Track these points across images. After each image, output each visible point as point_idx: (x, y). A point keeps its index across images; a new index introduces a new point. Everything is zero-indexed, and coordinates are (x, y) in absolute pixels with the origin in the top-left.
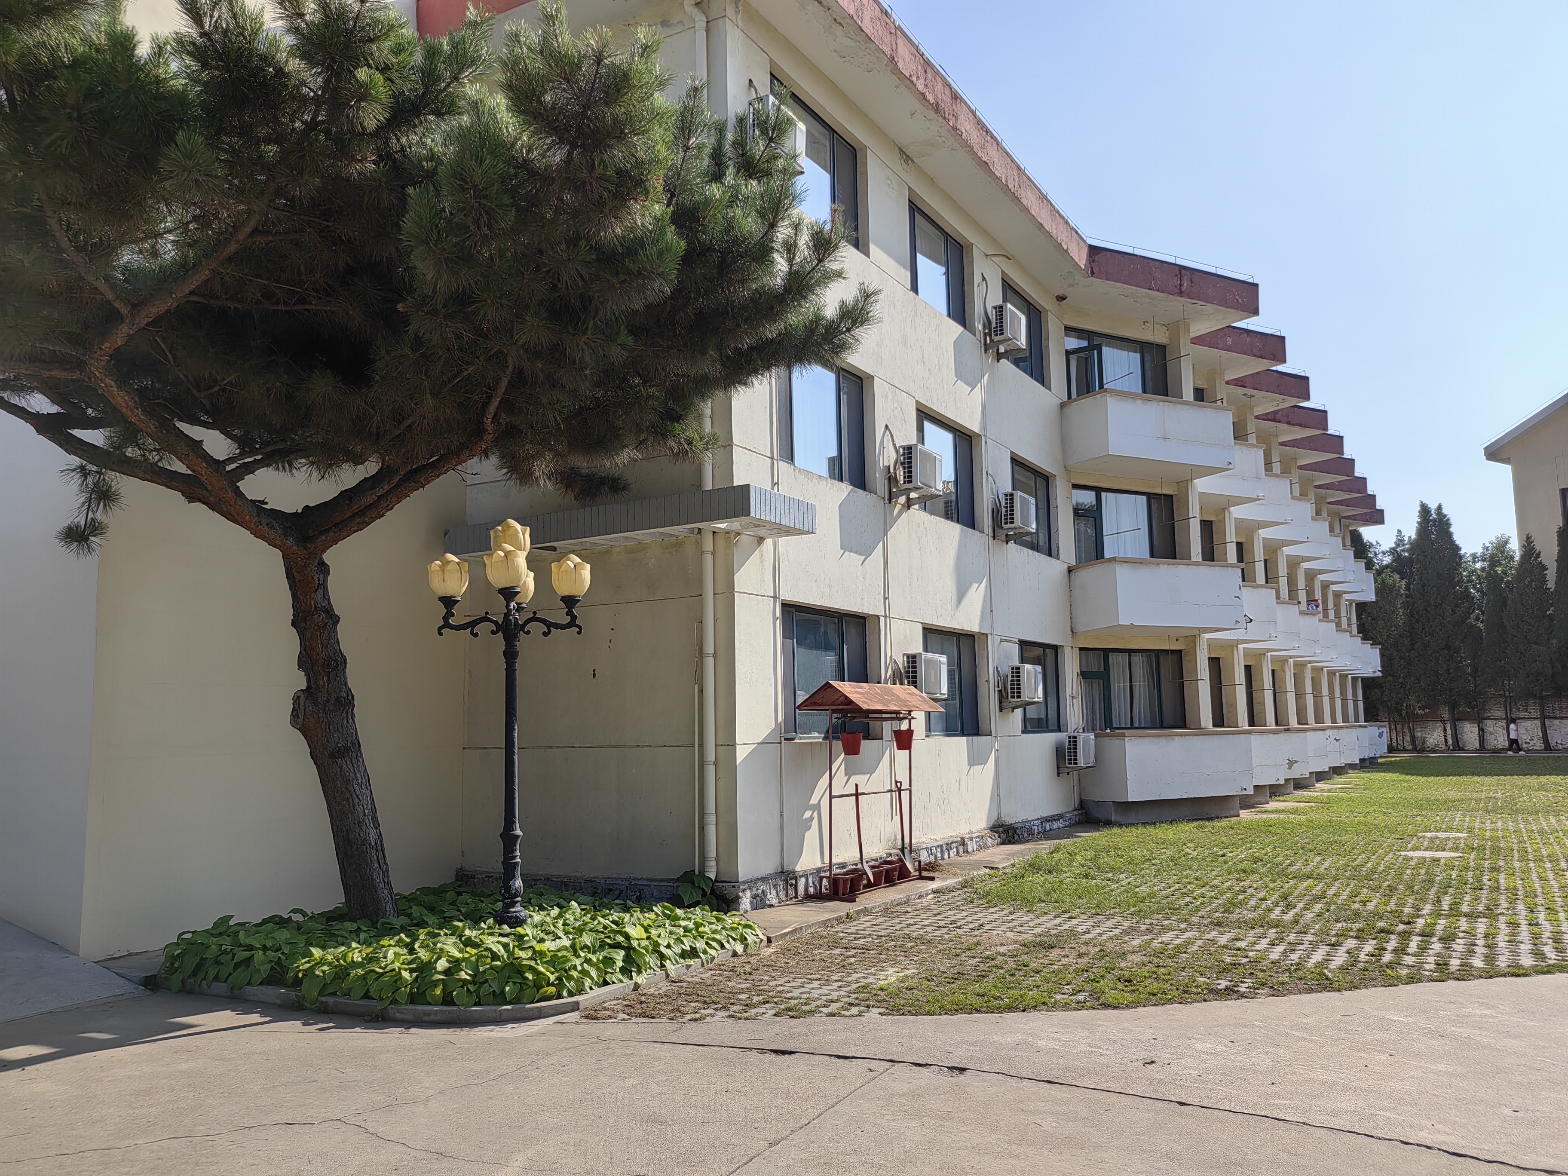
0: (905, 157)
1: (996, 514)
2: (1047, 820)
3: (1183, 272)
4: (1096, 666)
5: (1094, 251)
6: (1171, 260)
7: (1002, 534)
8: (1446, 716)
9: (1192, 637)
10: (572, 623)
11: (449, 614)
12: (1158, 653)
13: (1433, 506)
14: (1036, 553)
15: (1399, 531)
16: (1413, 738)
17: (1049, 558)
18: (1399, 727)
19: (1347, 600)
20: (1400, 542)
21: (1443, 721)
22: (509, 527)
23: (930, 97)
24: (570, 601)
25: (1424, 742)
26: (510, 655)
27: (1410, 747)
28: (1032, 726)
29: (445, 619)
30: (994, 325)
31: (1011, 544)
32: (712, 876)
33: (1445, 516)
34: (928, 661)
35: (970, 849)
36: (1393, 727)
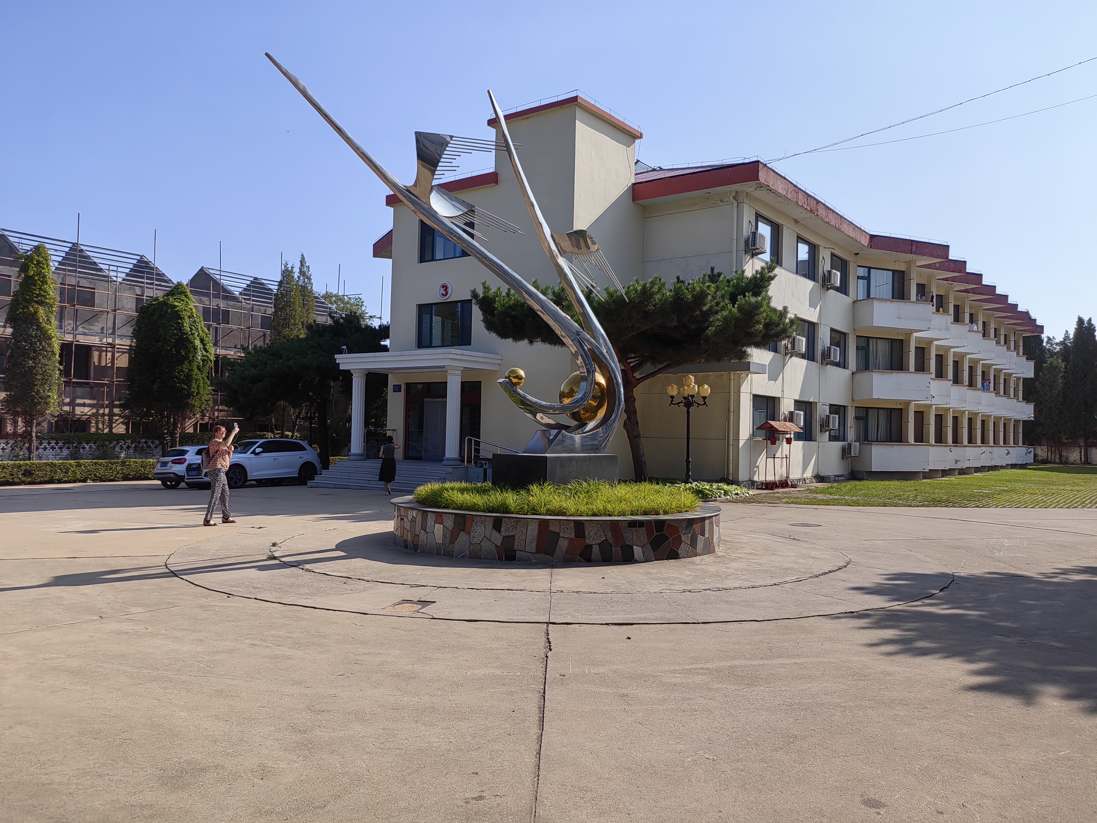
0: (796, 221)
1: (823, 354)
2: (836, 476)
3: (913, 243)
4: (862, 414)
5: (872, 237)
6: (908, 238)
7: (825, 362)
8: (1082, 444)
9: (908, 403)
10: (705, 404)
11: (672, 400)
12: (891, 409)
13: (1086, 319)
14: (839, 368)
15: (1067, 331)
16: (1061, 456)
17: (844, 369)
18: (1053, 449)
19: (1015, 377)
20: (1067, 337)
21: (1080, 447)
22: (689, 377)
23: (809, 209)
24: (704, 398)
25: (1067, 459)
26: (688, 412)
27: (1059, 462)
28: (833, 438)
29: (671, 402)
30: (826, 276)
31: (829, 366)
32: (731, 479)
33: (1093, 325)
34: (797, 414)
35: (807, 482)
36: (1050, 449)
